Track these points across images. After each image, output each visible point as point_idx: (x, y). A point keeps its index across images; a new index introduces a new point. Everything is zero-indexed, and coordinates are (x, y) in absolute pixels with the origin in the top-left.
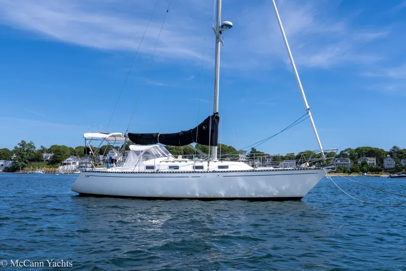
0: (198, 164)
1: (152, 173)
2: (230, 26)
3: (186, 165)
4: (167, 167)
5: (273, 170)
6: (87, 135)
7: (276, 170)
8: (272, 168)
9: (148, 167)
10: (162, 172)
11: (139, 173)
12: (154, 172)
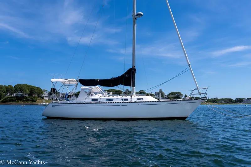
0: (125, 97)
1: (96, 103)
2: (141, 15)
3: (118, 98)
4: (106, 100)
5: (169, 101)
6: (53, 80)
7: (171, 101)
8: (169, 100)
9: (93, 100)
10: (103, 103)
11: (88, 103)
12: (98, 103)
